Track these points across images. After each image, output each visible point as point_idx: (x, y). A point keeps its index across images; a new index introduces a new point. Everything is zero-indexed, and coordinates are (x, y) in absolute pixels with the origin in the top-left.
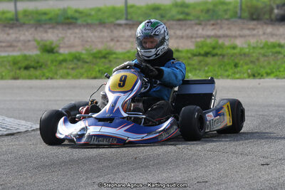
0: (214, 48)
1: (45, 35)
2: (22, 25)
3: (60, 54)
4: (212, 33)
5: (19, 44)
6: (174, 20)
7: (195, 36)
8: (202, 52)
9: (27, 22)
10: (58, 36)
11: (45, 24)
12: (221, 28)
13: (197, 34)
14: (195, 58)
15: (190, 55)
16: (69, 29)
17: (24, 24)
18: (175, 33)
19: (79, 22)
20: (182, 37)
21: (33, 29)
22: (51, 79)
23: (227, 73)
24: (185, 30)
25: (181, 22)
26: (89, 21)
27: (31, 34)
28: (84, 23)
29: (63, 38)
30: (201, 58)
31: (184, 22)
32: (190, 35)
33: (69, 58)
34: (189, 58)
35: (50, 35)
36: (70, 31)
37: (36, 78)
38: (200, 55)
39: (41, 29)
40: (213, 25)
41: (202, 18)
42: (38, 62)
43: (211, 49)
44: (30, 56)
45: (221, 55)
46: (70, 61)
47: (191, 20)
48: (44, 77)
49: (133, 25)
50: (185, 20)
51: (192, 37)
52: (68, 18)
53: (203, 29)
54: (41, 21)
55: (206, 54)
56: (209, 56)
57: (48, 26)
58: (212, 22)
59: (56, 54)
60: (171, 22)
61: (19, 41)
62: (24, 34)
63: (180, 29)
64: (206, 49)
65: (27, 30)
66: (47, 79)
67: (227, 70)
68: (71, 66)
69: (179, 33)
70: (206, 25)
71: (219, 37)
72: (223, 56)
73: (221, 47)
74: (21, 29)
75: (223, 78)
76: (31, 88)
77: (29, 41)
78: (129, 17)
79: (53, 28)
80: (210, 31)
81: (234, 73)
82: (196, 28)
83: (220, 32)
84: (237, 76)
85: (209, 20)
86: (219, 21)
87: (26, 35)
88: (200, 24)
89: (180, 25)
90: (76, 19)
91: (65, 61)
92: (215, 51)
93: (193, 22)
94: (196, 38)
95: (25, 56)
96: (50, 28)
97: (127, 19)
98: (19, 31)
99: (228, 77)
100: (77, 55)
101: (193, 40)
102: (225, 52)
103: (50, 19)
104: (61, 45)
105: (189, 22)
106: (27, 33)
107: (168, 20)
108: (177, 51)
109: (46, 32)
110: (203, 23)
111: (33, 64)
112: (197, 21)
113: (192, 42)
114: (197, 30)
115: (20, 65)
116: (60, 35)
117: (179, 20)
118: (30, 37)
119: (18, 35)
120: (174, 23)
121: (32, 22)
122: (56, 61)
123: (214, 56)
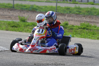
0: (87, 26)
1: (24, 15)
2: (15, 10)
3: (27, 22)
4: (89, 20)
5: (13, 17)
6: (74, 14)
7: (82, 21)
8: (83, 27)
9: (17, 9)
10: (29, 16)
11: (24, 10)
12: (93, 19)
13: (83, 20)
14: (79, 29)
15: (77, 28)
16: (33, 13)
17: (16, 9)
18: (74, 19)
19: (38, 11)
20: (77, 21)
21: (19, 12)
22: (21, 32)
23: (89, 37)
24: (79, 18)
25: (77, 15)
26: (42, 11)
27: (18, 14)
28: (40, 12)
29: (31, 16)
30: (82, 30)
31: (78, 15)
32: (80, 20)
33: (30, 24)
34: (77, 29)
35: (25, 15)
36: (34, 14)
37: (15, 31)
38: (81, 28)
39: (23, 12)
40: (90, 17)
41: (85, 14)
42: (18, 25)
43: (86, 27)
44: (15, 22)
45: (90, 29)
46: (31, 25)
47: (81, 15)
48: (18, 31)
49: (58, 14)
50: (79, 14)
51: (81, 21)
52: (33, 9)
53: (85, 19)
54: (23, 9)
55: (84, 28)
56: (85, 29)
57: (25, 11)
58: (89, 16)
59: (26, 23)
60: (74, 15)
61: (13, 16)
62: (16, 13)
63: (77, 18)
64: (84, 26)
65: (17, 12)
66: (19, 32)
67: (89, 35)
68: (30, 28)
69: (76, 19)
70: (87, 17)
71: (91, 22)
72: (91, 30)
73: (90, 26)
74: (15, 11)
75: (87, 38)
76: (12, 34)
77: (17, 16)
78: (57, 11)
79: (27, 12)
80: (88, 20)
81: (92, 37)
82: (83, 18)
83: (92, 21)
84: (93, 38)
85: (88, 15)
86: (92, 16)
87: (16, 14)
88: (85, 16)
89: (77, 16)
90: (37, 9)
91: (29, 25)
92: (87, 28)
93: (82, 15)
94: (82, 22)
95: (13, 22)
96: (26, 12)
97: (56, 12)
98: (14, 12)
99: (89, 38)
100: (34, 23)
101: (81, 22)
102: (91, 28)
103: (27, 9)
104: (29, 19)
105: (80, 15)
106: (17, 13)
107: (72, 14)
108: (73, 26)
109: (24, 13)
110: (86, 16)
111: (16, 25)
112: (83, 15)
113: (80, 23)
114: (83, 19)
115: (11, 25)
116: (29, 15)
117: (77, 14)
118: (18, 15)
119: (13, 14)
120: (75, 15)
121: (19, 9)
122: (25, 25)
123: (87, 29)
